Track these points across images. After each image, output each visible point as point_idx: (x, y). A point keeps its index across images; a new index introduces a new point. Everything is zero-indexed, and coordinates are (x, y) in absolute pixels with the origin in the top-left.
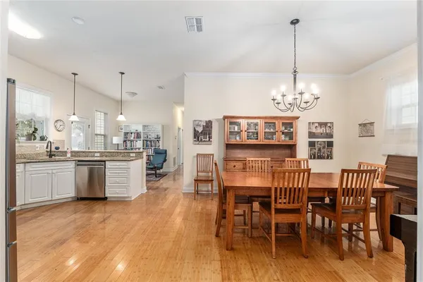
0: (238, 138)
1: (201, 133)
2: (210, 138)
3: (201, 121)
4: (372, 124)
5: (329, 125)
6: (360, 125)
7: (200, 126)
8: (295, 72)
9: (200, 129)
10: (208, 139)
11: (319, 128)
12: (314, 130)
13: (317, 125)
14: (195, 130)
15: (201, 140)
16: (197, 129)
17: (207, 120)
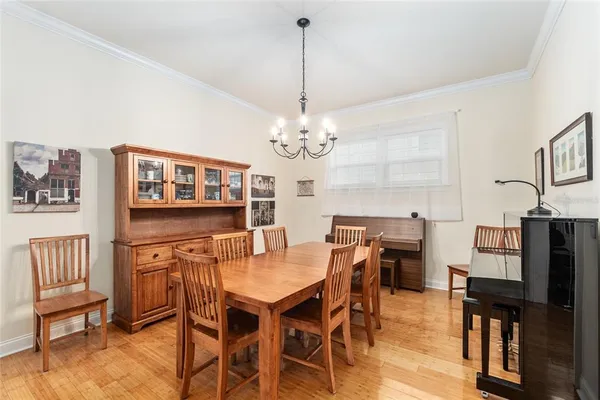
0: (156, 197)
1: (45, 179)
2: (74, 194)
3: (42, 147)
4: (311, 182)
5: (271, 180)
6: (299, 182)
7: (38, 160)
8: (303, 99)
9: (39, 171)
10: (67, 197)
11: (262, 183)
12: (258, 187)
13: (260, 178)
14: (17, 170)
15: (44, 201)
16: (25, 169)
17: (66, 147)
